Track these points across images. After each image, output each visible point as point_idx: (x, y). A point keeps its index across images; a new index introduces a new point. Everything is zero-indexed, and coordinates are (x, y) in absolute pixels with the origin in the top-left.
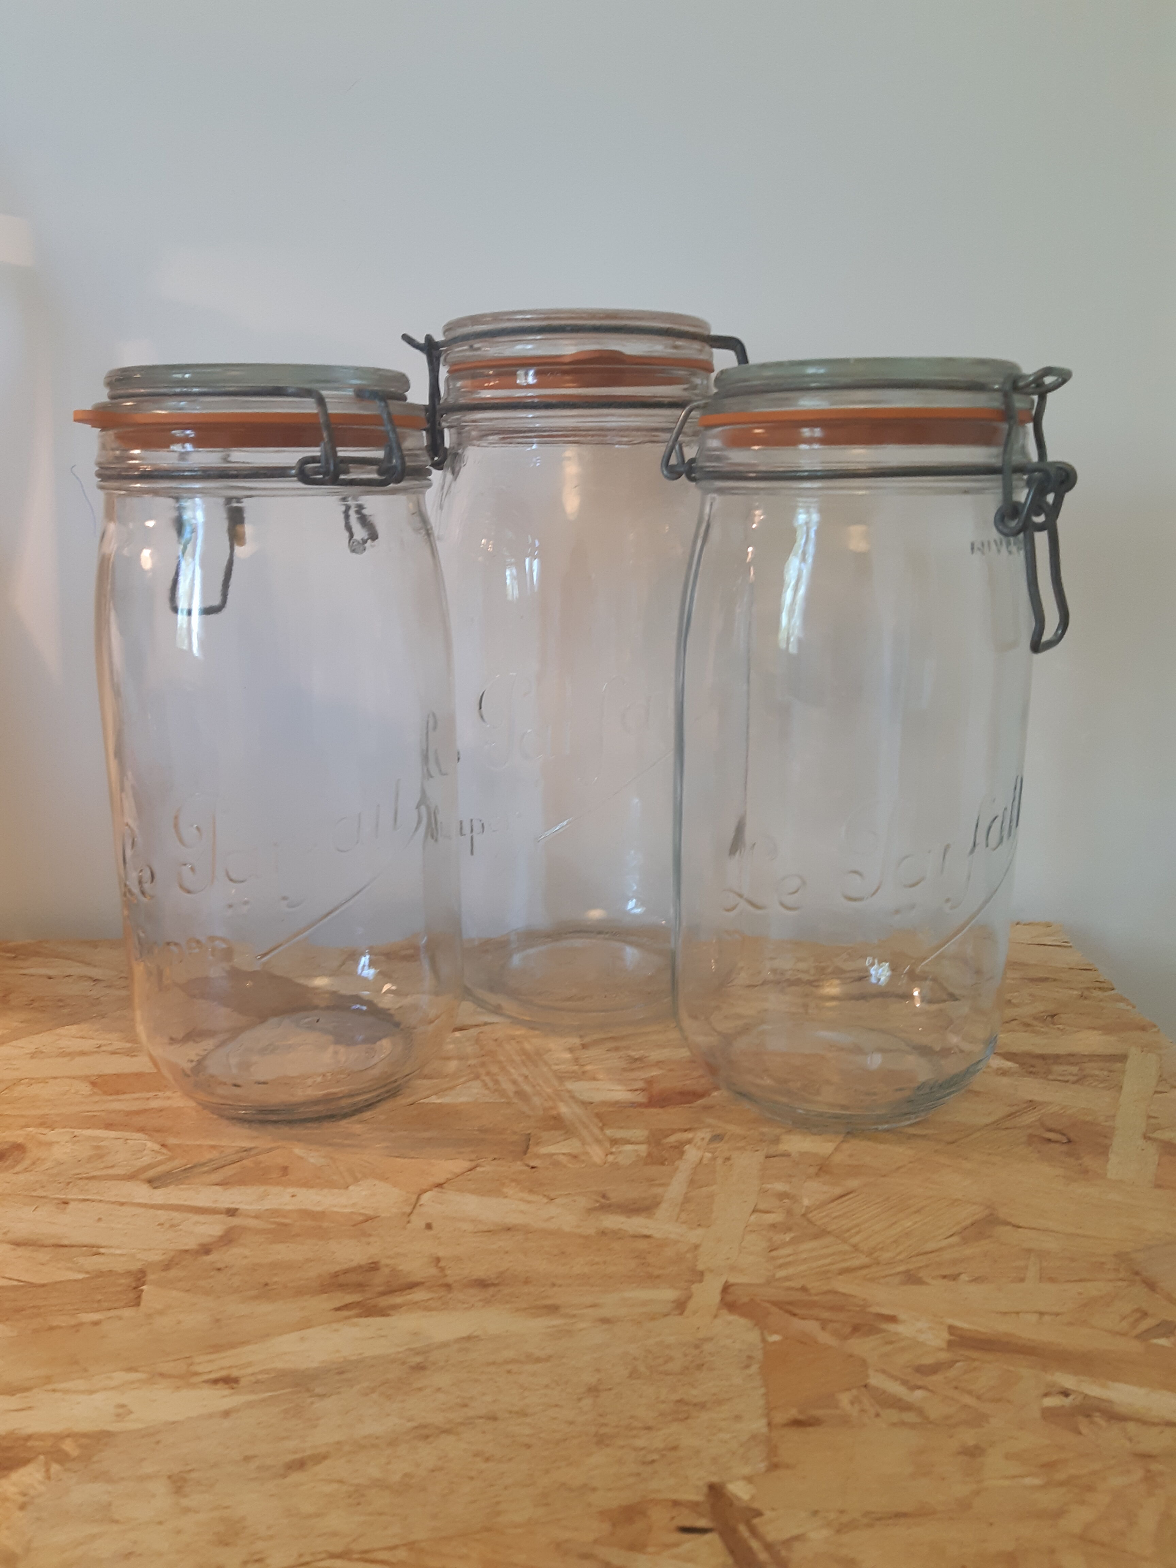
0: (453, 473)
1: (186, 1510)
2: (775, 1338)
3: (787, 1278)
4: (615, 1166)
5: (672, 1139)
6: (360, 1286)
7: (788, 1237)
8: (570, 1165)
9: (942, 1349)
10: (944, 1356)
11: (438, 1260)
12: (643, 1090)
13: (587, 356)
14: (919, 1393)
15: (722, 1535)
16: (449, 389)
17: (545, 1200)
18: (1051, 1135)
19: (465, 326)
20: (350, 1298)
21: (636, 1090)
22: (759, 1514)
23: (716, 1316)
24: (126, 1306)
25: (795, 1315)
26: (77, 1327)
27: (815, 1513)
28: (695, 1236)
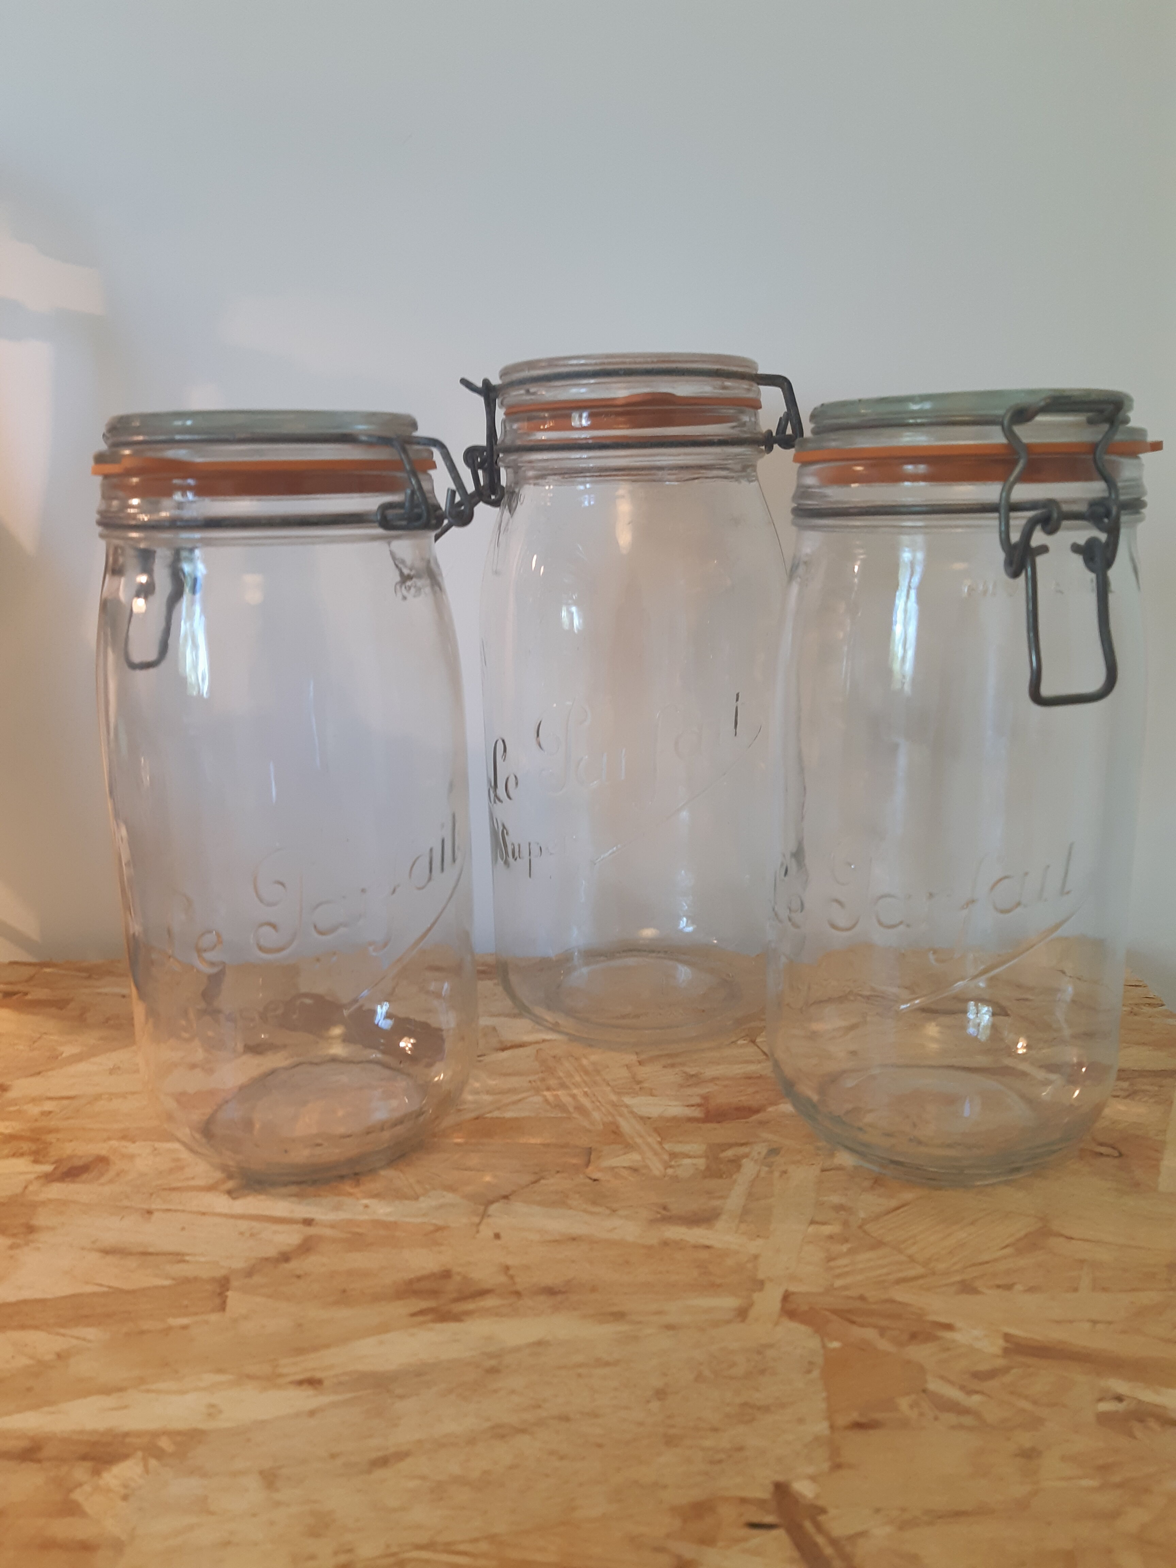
0: (510, 512)
1: (278, 1504)
2: (835, 1345)
3: (846, 1288)
4: (675, 1179)
5: (730, 1153)
6: (434, 1293)
7: (845, 1248)
8: (630, 1178)
9: (998, 1356)
10: (1001, 1362)
11: (507, 1268)
12: (699, 1105)
13: (638, 399)
14: (976, 1398)
15: (789, 1531)
16: (505, 432)
17: (608, 1212)
18: (1103, 1150)
19: (522, 370)
20: (424, 1304)
21: (693, 1106)
22: (823, 1511)
23: (776, 1324)
24: (213, 1311)
25: (853, 1322)
26: (168, 1331)
27: (878, 1511)
28: (754, 1247)
